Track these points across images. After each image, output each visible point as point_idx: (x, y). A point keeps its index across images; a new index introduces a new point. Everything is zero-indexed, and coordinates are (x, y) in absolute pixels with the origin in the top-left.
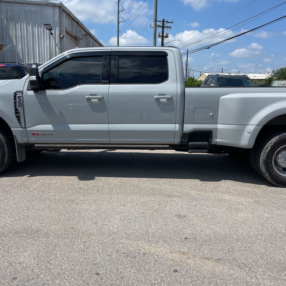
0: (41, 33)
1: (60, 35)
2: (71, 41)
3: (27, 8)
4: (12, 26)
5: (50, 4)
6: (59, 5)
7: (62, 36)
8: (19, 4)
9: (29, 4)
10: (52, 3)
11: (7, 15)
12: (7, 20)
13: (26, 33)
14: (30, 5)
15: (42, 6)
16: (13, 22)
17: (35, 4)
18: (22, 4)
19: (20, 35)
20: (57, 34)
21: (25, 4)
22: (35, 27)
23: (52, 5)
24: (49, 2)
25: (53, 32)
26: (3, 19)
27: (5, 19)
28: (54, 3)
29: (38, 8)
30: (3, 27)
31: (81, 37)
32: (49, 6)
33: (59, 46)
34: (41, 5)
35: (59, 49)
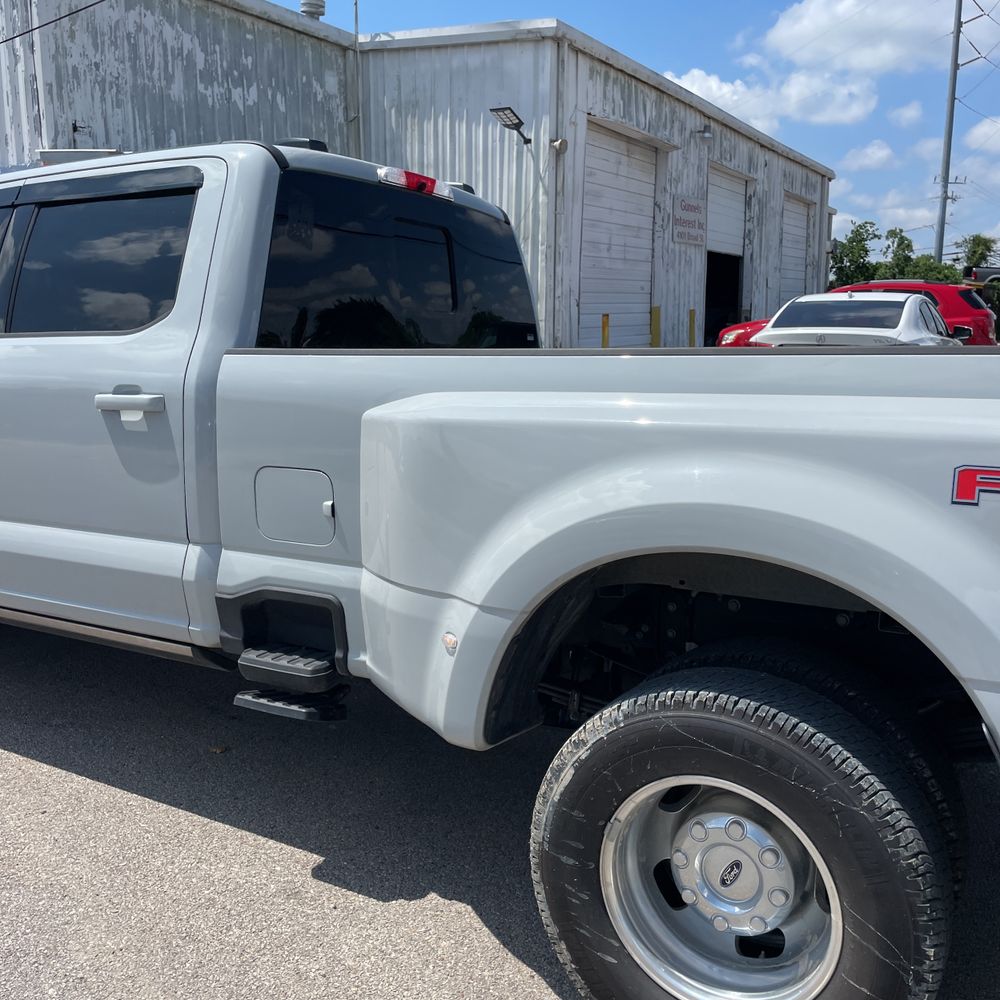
0: (494, 141)
1: (552, 141)
2: (624, 159)
3: (457, 59)
4: (413, 130)
5: (524, 36)
6: (550, 34)
7: (557, 144)
8: (433, 52)
9: (462, 45)
10: (529, 31)
11: (400, 93)
12: (399, 112)
13: (450, 149)
14: (466, 49)
15: (501, 45)
16: (414, 116)
17: (479, 44)
18: (443, 51)
19: (432, 157)
20: (545, 139)
21: (449, 50)
22: (478, 125)
23: (530, 36)
24: (522, 28)
25: (531, 136)
26: (387, 111)
27: (393, 111)
28: (539, 30)
29: (488, 55)
30: (388, 137)
31: (677, 140)
32: (523, 41)
33: (547, 184)
34: (496, 43)
35: (546, 193)
